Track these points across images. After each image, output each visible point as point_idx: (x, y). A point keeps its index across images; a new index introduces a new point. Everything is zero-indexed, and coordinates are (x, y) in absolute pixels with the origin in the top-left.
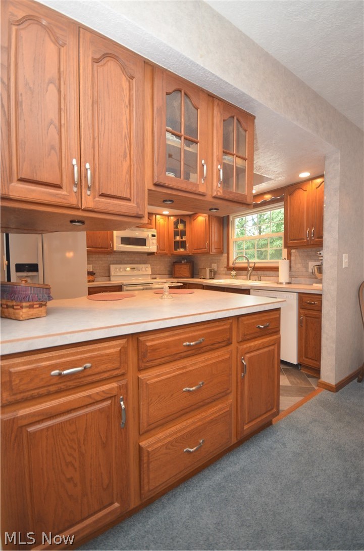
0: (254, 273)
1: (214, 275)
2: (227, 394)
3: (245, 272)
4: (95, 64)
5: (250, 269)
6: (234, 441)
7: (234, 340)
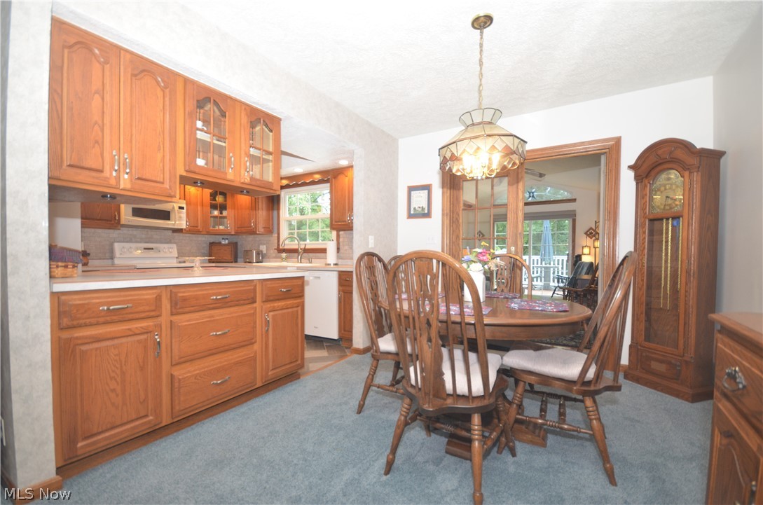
0: (305, 255)
1: (262, 258)
2: (252, 344)
3: (296, 254)
4: (134, 78)
5: (300, 251)
6: (259, 384)
7: (258, 299)
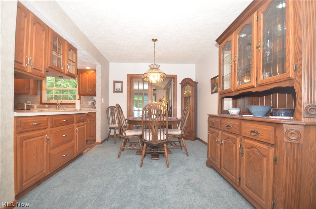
0: (61, 106)
2: (72, 140)
3: (55, 106)
4: (34, 25)
5: (58, 104)
